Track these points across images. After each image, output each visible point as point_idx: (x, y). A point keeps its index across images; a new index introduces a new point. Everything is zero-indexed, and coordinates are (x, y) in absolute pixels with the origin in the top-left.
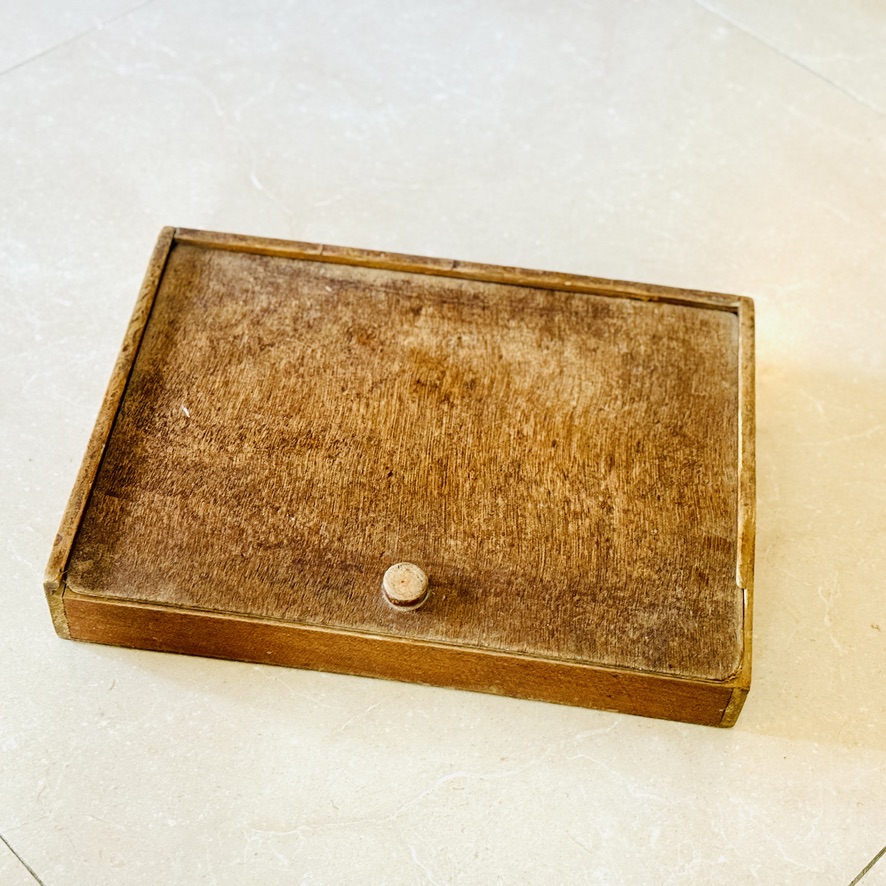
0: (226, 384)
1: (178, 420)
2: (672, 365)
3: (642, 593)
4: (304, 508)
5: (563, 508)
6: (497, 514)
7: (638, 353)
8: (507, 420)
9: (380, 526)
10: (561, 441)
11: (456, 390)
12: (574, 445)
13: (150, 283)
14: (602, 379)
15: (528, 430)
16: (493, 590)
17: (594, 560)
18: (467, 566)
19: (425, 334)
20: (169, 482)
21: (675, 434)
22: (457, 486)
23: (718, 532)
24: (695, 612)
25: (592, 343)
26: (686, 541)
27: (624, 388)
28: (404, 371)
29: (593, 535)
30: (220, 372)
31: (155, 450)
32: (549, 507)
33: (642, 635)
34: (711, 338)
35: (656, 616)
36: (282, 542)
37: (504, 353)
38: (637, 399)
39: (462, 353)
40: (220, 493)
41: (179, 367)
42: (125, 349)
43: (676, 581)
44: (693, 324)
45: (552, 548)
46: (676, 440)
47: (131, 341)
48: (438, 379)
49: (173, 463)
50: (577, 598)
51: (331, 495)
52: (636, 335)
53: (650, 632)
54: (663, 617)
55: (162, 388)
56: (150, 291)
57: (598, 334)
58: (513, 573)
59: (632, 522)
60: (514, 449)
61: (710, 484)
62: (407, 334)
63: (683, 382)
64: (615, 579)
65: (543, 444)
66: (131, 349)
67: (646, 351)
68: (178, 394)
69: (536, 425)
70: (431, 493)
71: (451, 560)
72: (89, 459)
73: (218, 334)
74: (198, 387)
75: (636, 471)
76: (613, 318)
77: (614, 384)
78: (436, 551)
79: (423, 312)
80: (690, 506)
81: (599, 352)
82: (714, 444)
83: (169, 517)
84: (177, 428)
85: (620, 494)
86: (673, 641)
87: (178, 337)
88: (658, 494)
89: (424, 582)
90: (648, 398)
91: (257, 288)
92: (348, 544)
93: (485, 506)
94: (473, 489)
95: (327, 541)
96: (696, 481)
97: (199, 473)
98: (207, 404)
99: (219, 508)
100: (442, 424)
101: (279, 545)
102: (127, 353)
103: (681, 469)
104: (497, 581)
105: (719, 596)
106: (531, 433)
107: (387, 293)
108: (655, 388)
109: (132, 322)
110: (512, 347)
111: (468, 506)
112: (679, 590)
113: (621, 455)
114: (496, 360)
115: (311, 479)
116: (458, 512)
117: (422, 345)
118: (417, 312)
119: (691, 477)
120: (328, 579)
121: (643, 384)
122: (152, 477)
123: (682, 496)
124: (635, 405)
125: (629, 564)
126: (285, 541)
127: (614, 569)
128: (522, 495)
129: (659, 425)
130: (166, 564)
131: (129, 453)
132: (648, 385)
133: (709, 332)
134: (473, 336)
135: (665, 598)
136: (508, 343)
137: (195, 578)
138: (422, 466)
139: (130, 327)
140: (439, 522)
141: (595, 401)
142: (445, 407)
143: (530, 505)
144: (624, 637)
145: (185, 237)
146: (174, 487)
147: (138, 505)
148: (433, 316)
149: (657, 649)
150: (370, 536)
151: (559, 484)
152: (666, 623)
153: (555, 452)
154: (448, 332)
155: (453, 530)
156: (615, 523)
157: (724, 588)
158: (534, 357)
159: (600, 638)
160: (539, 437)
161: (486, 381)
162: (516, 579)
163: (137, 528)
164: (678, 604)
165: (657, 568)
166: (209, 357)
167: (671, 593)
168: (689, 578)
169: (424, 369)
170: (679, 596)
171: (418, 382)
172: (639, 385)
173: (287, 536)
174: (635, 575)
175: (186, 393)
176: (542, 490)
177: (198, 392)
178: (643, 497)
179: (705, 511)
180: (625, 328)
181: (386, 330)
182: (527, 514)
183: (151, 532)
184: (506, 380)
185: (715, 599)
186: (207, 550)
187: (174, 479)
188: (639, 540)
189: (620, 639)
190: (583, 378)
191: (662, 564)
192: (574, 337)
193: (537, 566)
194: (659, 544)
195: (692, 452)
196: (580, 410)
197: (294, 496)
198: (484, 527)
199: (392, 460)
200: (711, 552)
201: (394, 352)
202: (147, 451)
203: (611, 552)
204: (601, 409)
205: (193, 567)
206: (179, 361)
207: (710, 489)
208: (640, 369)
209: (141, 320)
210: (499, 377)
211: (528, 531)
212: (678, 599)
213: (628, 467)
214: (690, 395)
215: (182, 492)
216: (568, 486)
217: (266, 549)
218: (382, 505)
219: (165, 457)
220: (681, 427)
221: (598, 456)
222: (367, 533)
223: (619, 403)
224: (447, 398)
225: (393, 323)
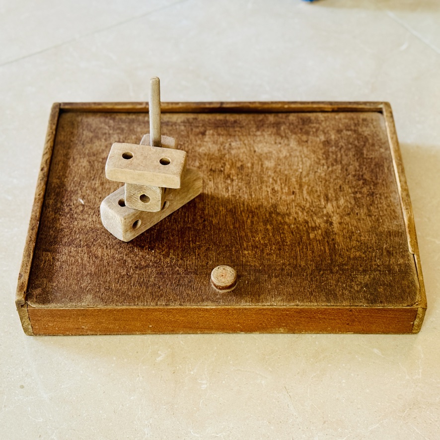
0: (102, 184)
1: (77, 206)
2: (351, 144)
3: (358, 265)
4: (159, 245)
5: (305, 226)
6: (269, 234)
7: (331, 140)
8: (265, 184)
9: (203, 249)
10: (297, 191)
11: (233, 172)
12: (305, 192)
13: (51, 133)
14: (313, 156)
15: (277, 188)
16: (273, 275)
17: (327, 251)
18: (257, 264)
19: (210, 145)
20: (78, 240)
21: (359, 180)
22: (243, 222)
23: (393, 228)
24: (389, 271)
25: (304, 138)
26: (377, 235)
27: (327, 159)
28: (202, 165)
29: (324, 238)
30: (98, 178)
31: (67, 224)
32: (297, 227)
33: (362, 288)
34: (370, 127)
35: (368, 276)
36: (149, 264)
37: (256, 149)
38: (335, 164)
39: (233, 152)
40: (109, 242)
41: (74, 178)
42: (42, 170)
43: (375, 257)
44: (358, 121)
45: (303, 248)
46: (361, 182)
47: (45, 165)
48: (222, 167)
49: (79, 229)
50: (322, 272)
51: (173, 236)
52: (328, 131)
53: (366, 285)
54: (372, 276)
55: (66, 190)
56: (51, 138)
57: (307, 133)
58: (284, 264)
59: (344, 228)
60: (272, 198)
61: (384, 203)
62: (200, 146)
63: (359, 153)
64: (341, 260)
65: (288, 194)
66: (46, 169)
67: (335, 139)
68: (75, 192)
69: (281, 184)
70: (229, 227)
71: (247, 261)
72: (31, 231)
73: (93, 158)
74: (86, 187)
75: (342, 202)
76: (313, 123)
77: (321, 157)
78: (238, 258)
79: (207, 133)
80: (375, 216)
81: (309, 142)
82: (382, 181)
83: (82, 259)
84: (78, 211)
85: (335, 214)
86: (380, 288)
87: (70, 162)
88: (356, 212)
89: (235, 274)
90: (341, 163)
91: (111, 132)
92: (187, 261)
93: (261, 230)
94: (252, 222)
95: (174, 260)
96: (376, 202)
97: (95, 233)
98: (93, 196)
99: (109, 251)
100: (229, 190)
101: (148, 266)
102: (43, 171)
103: (367, 197)
104: (275, 269)
105: (401, 261)
106: (279, 189)
107: (185, 126)
108: (344, 157)
109: (44, 155)
110: (260, 145)
111: (251, 232)
112: (378, 261)
113: (331, 194)
114: (253, 153)
115: (160, 229)
116: (246, 236)
117: (210, 150)
118: (203, 134)
119: (373, 201)
120: (179, 281)
121: (337, 156)
122: (68, 239)
123: (369, 211)
124: (335, 167)
125: (347, 251)
126: (151, 264)
127: (340, 254)
128: (281, 222)
129: (350, 176)
130: (84, 284)
131: (53, 228)
132: (339, 156)
133: (368, 124)
134: (237, 143)
135: (371, 266)
136: (258, 144)
137: (102, 290)
138: (222, 213)
139: (43, 158)
140: (236, 242)
141: (312, 168)
142: (229, 181)
143: (286, 227)
144: (352, 290)
145: (67, 107)
146: (82, 243)
147: (63, 255)
148: (213, 135)
149: (371, 294)
150: (198, 255)
151: (300, 213)
152: (374, 279)
153: (295, 197)
154: (223, 142)
155: (245, 245)
156: (335, 230)
157: (403, 257)
158: (274, 149)
159: (338, 292)
160: (284, 191)
161: (249, 165)
162: (286, 267)
163: (64, 267)
164: (379, 269)
165: (363, 251)
166: (90, 171)
167: (374, 263)
168: (382, 254)
169: (213, 163)
170: (379, 264)
171: (211, 170)
172: (334, 156)
173: (151, 261)
174: (352, 256)
175: (80, 192)
176: (291, 218)
177: (86, 190)
178: (349, 214)
179: (384, 218)
180: (321, 128)
181: (188, 145)
182: (285, 232)
183: (72, 268)
184: (260, 163)
185: (399, 263)
186: (107, 274)
187: (81, 238)
188: (350, 238)
189: (350, 291)
190: (303, 156)
191: (366, 249)
192: (294, 136)
193: (296, 258)
194: (362, 238)
195: (371, 188)
196: (304, 173)
197: (152, 239)
198: (262, 242)
199: (204, 213)
200: (392, 238)
201: (195, 156)
202: (62, 225)
203: (336, 246)
204: (316, 172)
205: (100, 284)
206: (73, 175)
207: (385, 205)
208: (334, 148)
209: (48, 153)
210: (256, 162)
211: (288, 240)
212: (378, 266)
213: (337, 200)
214: (364, 158)
215: (87, 245)
216: (305, 214)
217: (140, 269)
218: (203, 237)
219: (74, 227)
220: (362, 176)
221: (319, 196)
222: (197, 253)
223: (325, 167)
224: (229, 176)
225: (191, 141)
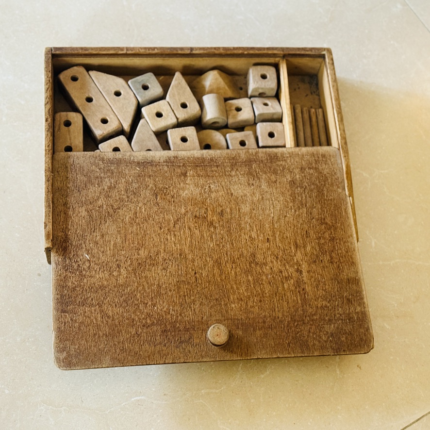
0: (103, 236)
1: (84, 262)
2: (313, 184)
3: (324, 315)
4: (159, 301)
5: (280, 276)
6: (250, 286)
7: (296, 180)
8: (243, 231)
9: (198, 304)
10: (271, 238)
11: (215, 218)
12: (278, 239)
14: (282, 198)
15: (254, 235)
16: (257, 328)
17: (300, 302)
18: (243, 317)
19: (192, 187)
20: (90, 299)
21: (322, 224)
22: (228, 274)
23: (352, 275)
24: (349, 320)
25: (273, 178)
26: (338, 283)
27: (294, 201)
28: (187, 212)
29: (296, 288)
30: (97, 229)
31: (78, 282)
32: (273, 277)
33: (328, 337)
34: (328, 164)
35: (333, 326)
36: (154, 322)
37: (233, 192)
38: (301, 207)
39: (213, 195)
40: (117, 301)
41: (76, 231)
43: (338, 305)
44: (318, 157)
45: (279, 299)
46: (323, 227)
48: (205, 213)
49: (89, 288)
50: (296, 324)
51: (170, 291)
52: (293, 169)
53: (332, 335)
54: (336, 325)
55: (72, 245)
57: (275, 172)
58: (265, 316)
59: (312, 277)
60: (250, 247)
61: (343, 248)
62: (183, 189)
63: (320, 192)
64: (311, 310)
65: (263, 242)
67: (299, 178)
68: (79, 247)
69: (257, 231)
70: (217, 280)
71: (235, 315)
73: (90, 207)
74: (89, 241)
75: (309, 248)
76: (280, 161)
77: (288, 200)
78: (227, 311)
79: (188, 174)
80: (336, 263)
81: (278, 182)
82: (341, 226)
83: (96, 319)
84: (85, 267)
85: (304, 262)
86: (343, 337)
87: (70, 212)
88: (321, 259)
89: (227, 333)
90: (306, 205)
91: (102, 175)
92: (185, 316)
93: (243, 282)
94: (236, 273)
95: (175, 317)
96: (337, 249)
97: (104, 291)
98: (96, 250)
99: (119, 309)
100: (213, 239)
101: (153, 324)
103: (329, 243)
104: (259, 322)
105: (358, 309)
106: (256, 237)
107: (168, 166)
108: (308, 199)
110: (236, 187)
111: (236, 283)
112: (340, 309)
113: (300, 242)
114: (230, 197)
115: (158, 285)
116: (232, 287)
117: (192, 194)
118: (185, 175)
119: (334, 247)
120: (181, 337)
121: (302, 198)
122: (81, 298)
123: (332, 258)
124: (301, 211)
125: (315, 300)
127: (310, 305)
128: (259, 272)
129: (314, 220)
130: (102, 346)
131: (66, 287)
132: (304, 198)
133: (326, 161)
134: (216, 185)
135: (335, 315)
136: (233, 186)
137: (118, 351)
138: (209, 265)
140: (225, 295)
141: (281, 212)
142: (212, 229)
143: (264, 278)
144: (321, 340)
146: (93, 301)
147: (79, 315)
148: (194, 176)
149: (336, 343)
150: (194, 310)
151: (275, 263)
152: (338, 328)
153: (270, 245)
154: (203, 184)
155: (232, 298)
156: (305, 279)
157: (360, 305)
158: (248, 191)
159: (310, 343)
160: (260, 238)
161: (228, 210)
162: (267, 319)
163: (82, 329)
164: (341, 318)
165: (328, 300)
166: (90, 222)
167: (337, 312)
168: (343, 303)
169: (197, 209)
170: (341, 313)
171: (196, 216)
172: (300, 199)
173: (155, 318)
174: (319, 305)
175: (84, 246)
176: (268, 268)
177: (90, 244)
178: (315, 262)
179: (343, 264)
180: (287, 166)
181: (173, 188)
182: (264, 282)
183: (89, 330)
184: (237, 208)
185: (357, 311)
186: (119, 334)
187: (92, 297)
188: (317, 286)
189: (319, 341)
190: (273, 200)
191: (330, 298)
192: (264, 176)
193: (275, 310)
194: (327, 287)
195: (331, 232)
196: (276, 218)
197: (153, 295)
198: (246, 294)
199: (194, 265)
200: (351, 286)
201: (180, 201)
202: (74, 284)
203: (306, 295)
204: (285, 216)
205: (115, 345)
206: (75, 227)
207: (344, 251)
208: (299, 189)
210: (234, 206)
211: (267, 292)
212: (341, 315)
213: (304, 247)
214: (325, 200)
215: (98, 304)
216: (279, 263)
217: (147, 328)
218: (196, 291)
219: (84, 285)
220: (324, 219)
221: (290, 243)
222: (193, 309)
223: (293, 211)
224: (212, 223)
225: (175, 184)
